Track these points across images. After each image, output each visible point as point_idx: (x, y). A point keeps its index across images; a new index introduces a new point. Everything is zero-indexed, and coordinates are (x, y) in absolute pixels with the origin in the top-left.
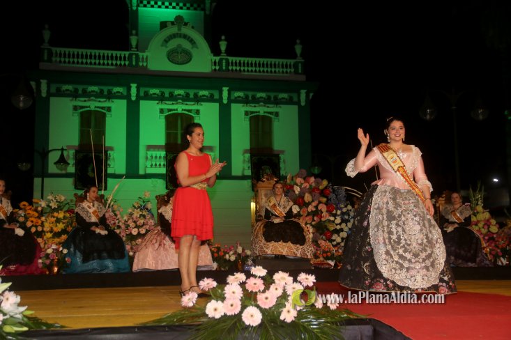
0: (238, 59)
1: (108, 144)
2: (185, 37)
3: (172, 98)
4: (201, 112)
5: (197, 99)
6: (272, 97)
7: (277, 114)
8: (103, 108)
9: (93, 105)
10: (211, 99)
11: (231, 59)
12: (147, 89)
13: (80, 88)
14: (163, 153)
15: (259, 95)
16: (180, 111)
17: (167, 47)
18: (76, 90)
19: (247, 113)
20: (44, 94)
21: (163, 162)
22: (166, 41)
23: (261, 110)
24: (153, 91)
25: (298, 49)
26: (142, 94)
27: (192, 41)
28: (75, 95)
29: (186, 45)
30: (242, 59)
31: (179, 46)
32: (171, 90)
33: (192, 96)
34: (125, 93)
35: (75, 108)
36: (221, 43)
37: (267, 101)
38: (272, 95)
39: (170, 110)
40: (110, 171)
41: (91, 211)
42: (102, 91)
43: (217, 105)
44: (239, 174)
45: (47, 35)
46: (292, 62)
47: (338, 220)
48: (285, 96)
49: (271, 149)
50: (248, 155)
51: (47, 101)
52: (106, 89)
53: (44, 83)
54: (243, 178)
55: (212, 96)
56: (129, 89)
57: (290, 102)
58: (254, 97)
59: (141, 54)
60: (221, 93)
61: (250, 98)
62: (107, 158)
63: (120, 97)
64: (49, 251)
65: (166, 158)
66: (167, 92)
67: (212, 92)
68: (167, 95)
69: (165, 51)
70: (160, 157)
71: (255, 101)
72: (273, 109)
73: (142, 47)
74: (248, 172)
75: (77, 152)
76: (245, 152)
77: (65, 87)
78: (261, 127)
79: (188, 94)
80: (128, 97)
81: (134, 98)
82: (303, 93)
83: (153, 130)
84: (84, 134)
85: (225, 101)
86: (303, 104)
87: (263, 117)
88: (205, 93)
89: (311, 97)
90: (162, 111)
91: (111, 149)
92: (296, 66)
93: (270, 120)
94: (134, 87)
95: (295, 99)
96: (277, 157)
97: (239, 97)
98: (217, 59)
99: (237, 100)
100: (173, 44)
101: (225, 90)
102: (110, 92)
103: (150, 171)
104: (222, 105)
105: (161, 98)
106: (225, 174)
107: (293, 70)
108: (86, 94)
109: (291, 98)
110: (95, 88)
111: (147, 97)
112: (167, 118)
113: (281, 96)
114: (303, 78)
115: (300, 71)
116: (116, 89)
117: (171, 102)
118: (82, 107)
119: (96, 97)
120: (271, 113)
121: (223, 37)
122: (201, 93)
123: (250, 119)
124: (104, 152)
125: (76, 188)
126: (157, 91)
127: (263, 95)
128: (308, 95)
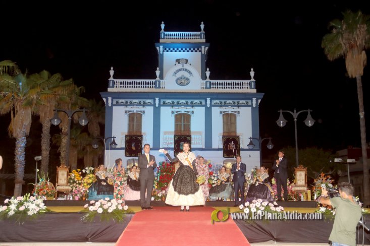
0: (216, 81)
1: (143, 131)
2: (186, 70)
3: (178, 104)
4: (195, 112)
5: (193, 105)
6: (236, 102)
7: (239, 112)
8: (140, 111)
10: (200, 105)
11: (212, 81)
12: (164, 100)
13: (129, 101)
14: (173, 136)
15: (228, 101)
16: (183, 112)
17: (175, 76)
18: (127, 102)
19: (221, 112)
20: (110, 105)
21: (173, 141)
22: (175, 73)
23: (229, 110)
24: (167, 101)
25: (252, 74)
26: (162, 103)
27: (190, 72)
28: (126, 105)
29: (187, 75)
30: (219, 81)
31: (183, 76)
32: (178, 100)
33: (189, 103)
34: (153, 103)
35: (126, 112)
36: (206, 72)
37: (233, 105)
38: (236, 101)
39: (177, 112)
41: (102, 174)
42: (140, 102)
43: (204, 108)
45: (112, 72)
46: (248, 81)
47: (216, 179)
48: (244, 101)
49: (235, 132)
50: (221, 137)
51: (111, 108)
52: (142, 101)
53: (110, 99)
54: (218, 149)
55: (201, 103)
56: (155, 101)
57: (247, 105)
58: (225, 103)
59: (161, 81)
60: (206, 101)
61: (223, 104)
62: (142, 139)
63: (150, 105)
64: (82, 191)
65: (174, 139)
66: (176, 101)
67: (201, 100)
68: (175, 103)
69: (175, 78)
70: (171, 138)
71: (226, 105)
72: (236, 109)
73: (161, 77)
74: (221, 147)
75: (126, 136)
76: (220, 135)
77: (121, 101)
78: (230, 120)
79: (187, 103)
80: (154, 105)
81: (157, 106)
82: (254, 99)
84: (131, 126)
85: (208, 106)
86: (254, 106)
87: (231, 114)
88: (198, 101)
89: (259, 102)
90: (173, 112)
91: (145, 134)
92: (250, 84)
93: (235, 116)
94: (157, 99)
95: (250, 104)
96: (238, 137)
97: (216, 103)
98: (205, 81)
99: (215, 106)
100: (179, 75)
101: (208, 99)
102: (144, 102)
104: (206, 108)
105: (173, 105)
106: (208, 147)
107: (249, 86)
108: (131, 104)
109: (247, 103)
110: (137, 101)
111: (165, 104)
112: (176, 116)
113: (241, 101)
114: (255, 91)
115: (253, 87)
116: (147, 101)
117: (178, 107)
118: (130, 111)
119: (137, 105)
120: (235, 112)
121: (208, 69)
122: (195, 101)
123: (223, 115)
124: (141, 136)
125: (126, 156)
126: (170, 101)
127: (231, 101)
128: (257, 101)
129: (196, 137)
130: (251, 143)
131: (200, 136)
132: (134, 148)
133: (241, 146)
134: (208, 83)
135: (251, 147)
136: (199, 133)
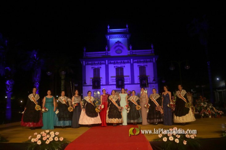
0: (135, 51)
1: (100, 77)
2: (120, 46)
3: (117, 63)
4: (125, 66)
5: (124, 63)
7: (147, 65)
8: (99, 67)
9: (96, 67)
10: (128, 63)
11: (133, 51)
12: (110, 61)
13: (93, 62)
14: (115, 78)
15: (141, 60)
16: (119, 66)
17: (115, 49)
18: (92, 63)
19: (138, 66)
20: (84, 65)
21: (115, 81)
23: (142, 64)
24: (112, 62)
25: (152, 47)
26: (109, 63)
28: (92, 64)
29: (121, 48)
31: (119, 49)
32: (117, 61)
33: (122, 62)
34: (105, 63)
35: (92, 68)
36: (130, 47)
37: (144, 62)
38: (145, 60)
39: (117, 66)
40: (101, 84)
42: (99, 63)
43: (130, 64)
44: (137, 83)
45: (85, 50)
46: (151, 50)
48: (149, 60)
49: (145, 75)
50: (139, 78)
51: (85, 66)
52: (99, 62)
53: (84, 62)
54: (138, 84)
55: (128, 61)
56: (106, 61)
57: (150, 62)
58: (140, 61)
59: (108, 52)
62: (100, 80)
63: (103, 64)
65: (116, 79)
68: (116, 62)
71: (140, 62)
73: (109, 50)
74: (139, 82)
75: (93, 79)
76: (138, 77)
77: (89, 63)
78: (142, 69)
79: (121, 62)
80: (105, 64)
81: (107, 64)
83: (113, 72)
84: (94, 74)
85: (132, 63)
86: (154, 62)
87: (143, 66)
88: (126, 61)
90: (114, 67)
91: (102, 78)
93: (145, 67)
94: (107, 61)
95: (152, 61)
96: (147, 77)
98: (129, 51)
99: (135, 62)
100: (117, 48)
101: (132, 60)
102: (101, 63)
103: (112, 83)
104: (131, 64)
105: (114, 63)
106: (133, 83)
107: (151, 53)
108: (95, 64)
110: (97, 62)
111: (111, 63)
112: (116, 69)
113: (148, 60)
114: (154, 55)
115: (153, 53)
116: (102, 62)
118: (94, 67)
119: (97, 64)
120: (145, 65)
121: (131, 45)
122: (125, 61)
123: (139, 67)
124: (100, 79)
125: (93, 89)
126: (113, 61)
127: (143, 60)
128: (155, 59)
129: (126, 78)
130: (154, 80)
131: (128, 78)
132: (96, 85)
133: (149, 82)
134: (131, 52)
135: (154, 82)
136: (128, 76)
